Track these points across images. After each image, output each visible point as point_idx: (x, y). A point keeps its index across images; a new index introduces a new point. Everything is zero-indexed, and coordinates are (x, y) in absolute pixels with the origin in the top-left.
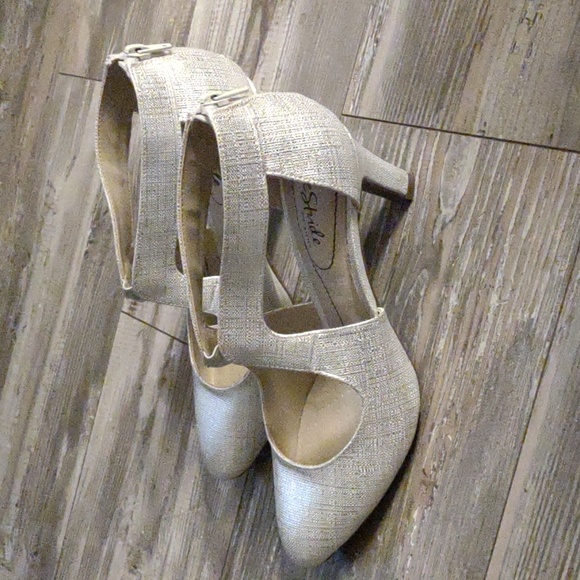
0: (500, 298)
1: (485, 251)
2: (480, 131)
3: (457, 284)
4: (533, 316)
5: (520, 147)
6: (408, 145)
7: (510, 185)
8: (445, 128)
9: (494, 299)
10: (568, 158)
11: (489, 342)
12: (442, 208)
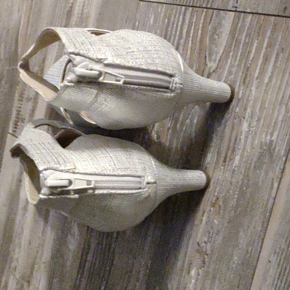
0: (249, 126)
2: (234, 7)
4: (273, 138)
5: (263, 17)
6: (184, 19)
7: (255, 45)
8: (209, 6)
9: (245, 126)
11: (242, 156)
12: (208, 62)
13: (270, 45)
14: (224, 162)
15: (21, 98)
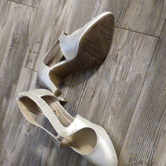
1: (129, 57)
2: (128, 28)
3: (122, 64)
4: (141, 73)
5: (139, 33)
7: (136, 42)
8: (119, 27)
9: (131, 68)
11: (130, 78)
12: (118, 46)
13: (141, 43)
15: (30, 52)
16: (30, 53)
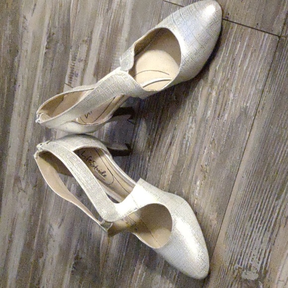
1: (228, 74)
2: (226, 17)
4: (248, 105)
5: (244, 27)
7: (239, 45)
9: (231, 95)
10: (264, 36)
14: (218, 117)
15: (74, 59)
16: (74, 62)
